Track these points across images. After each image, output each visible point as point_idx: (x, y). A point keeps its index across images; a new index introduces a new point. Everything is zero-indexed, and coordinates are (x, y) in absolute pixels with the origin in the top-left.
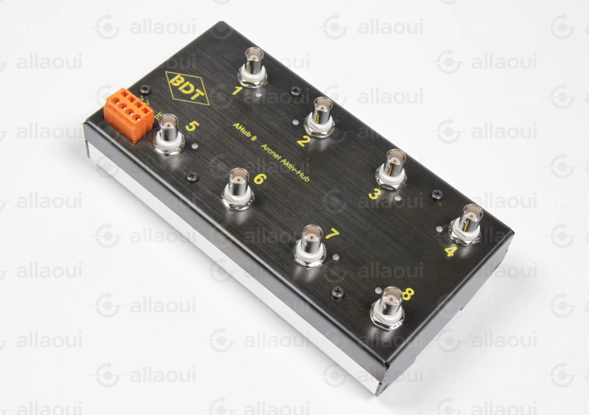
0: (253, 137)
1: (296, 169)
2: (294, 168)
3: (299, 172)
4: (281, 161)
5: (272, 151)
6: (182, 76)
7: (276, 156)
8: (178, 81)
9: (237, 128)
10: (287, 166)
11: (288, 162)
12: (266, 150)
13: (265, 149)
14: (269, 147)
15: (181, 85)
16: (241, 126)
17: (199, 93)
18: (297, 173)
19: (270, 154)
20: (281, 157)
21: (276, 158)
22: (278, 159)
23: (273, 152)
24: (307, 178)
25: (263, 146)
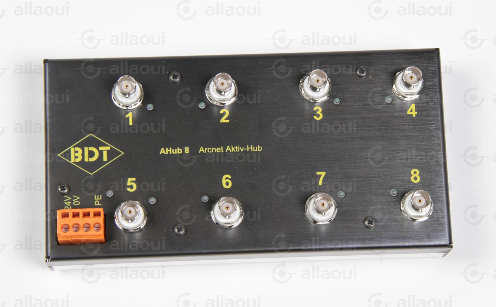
0: (185, 150)
1: (243, 148)
2: (240, 148)
3: (248, 148)
4: (226, 151)
5: (211, 149)
6: (74, 147)
7: (219, 150)
8: (77, 155)
9: (165, 153)
10: (235, 151)
11: (232, 146)
12: (206, 152)
13: (204, 152)
14: (206, 148)
15: (83, 155)
16: (167, 149)
17: (105, 149)
18: (247, 150)
19: (212, 152)
20: (223, 147)
21: (220, 151)
22: (222, 151)
23: (213, 149)
24: (259, 147)
25: (200, 150)
